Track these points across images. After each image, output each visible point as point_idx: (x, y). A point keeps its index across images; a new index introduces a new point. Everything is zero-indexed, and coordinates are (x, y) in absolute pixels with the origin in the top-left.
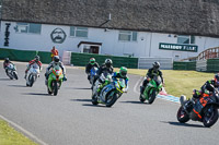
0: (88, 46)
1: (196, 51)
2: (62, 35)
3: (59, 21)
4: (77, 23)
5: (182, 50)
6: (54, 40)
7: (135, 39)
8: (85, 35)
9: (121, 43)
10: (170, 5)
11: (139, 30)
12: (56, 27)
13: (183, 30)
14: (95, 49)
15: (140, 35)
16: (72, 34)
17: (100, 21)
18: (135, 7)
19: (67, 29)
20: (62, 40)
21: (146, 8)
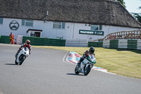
0: (33, 32)
1: (103, 35)
2: (17, 25)
3: (15, 16)
4: (26, 17)
5: (94, 34)
6: (11, 28)
7: (63, 27)
8: (31, 25)
9: (55, 30)
10: (86, 5)
11: (66, 22)
12: (13, 19)
13: (94, 21)
14: (38, 34)
15: (67, 24)
16: (23, 24)
17: (41, 16)
18: (64, 7)
19: (20, 21)
20: (17, 28)
21: (71, 7)
